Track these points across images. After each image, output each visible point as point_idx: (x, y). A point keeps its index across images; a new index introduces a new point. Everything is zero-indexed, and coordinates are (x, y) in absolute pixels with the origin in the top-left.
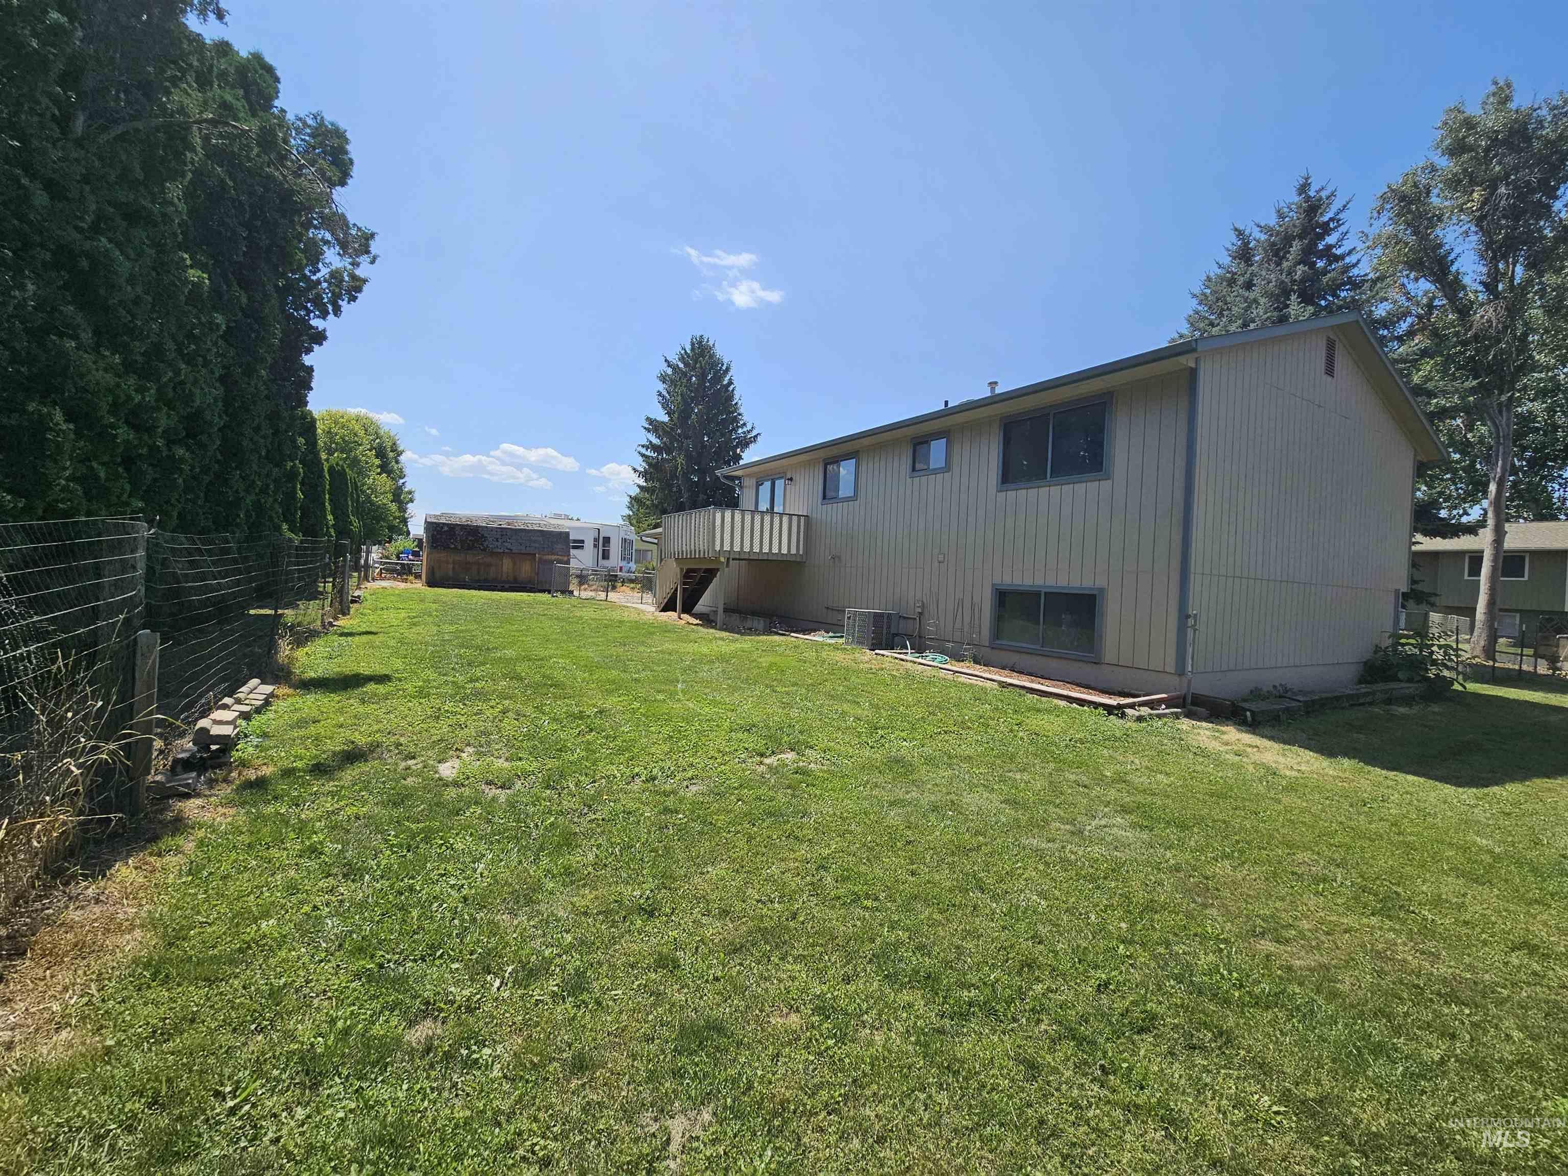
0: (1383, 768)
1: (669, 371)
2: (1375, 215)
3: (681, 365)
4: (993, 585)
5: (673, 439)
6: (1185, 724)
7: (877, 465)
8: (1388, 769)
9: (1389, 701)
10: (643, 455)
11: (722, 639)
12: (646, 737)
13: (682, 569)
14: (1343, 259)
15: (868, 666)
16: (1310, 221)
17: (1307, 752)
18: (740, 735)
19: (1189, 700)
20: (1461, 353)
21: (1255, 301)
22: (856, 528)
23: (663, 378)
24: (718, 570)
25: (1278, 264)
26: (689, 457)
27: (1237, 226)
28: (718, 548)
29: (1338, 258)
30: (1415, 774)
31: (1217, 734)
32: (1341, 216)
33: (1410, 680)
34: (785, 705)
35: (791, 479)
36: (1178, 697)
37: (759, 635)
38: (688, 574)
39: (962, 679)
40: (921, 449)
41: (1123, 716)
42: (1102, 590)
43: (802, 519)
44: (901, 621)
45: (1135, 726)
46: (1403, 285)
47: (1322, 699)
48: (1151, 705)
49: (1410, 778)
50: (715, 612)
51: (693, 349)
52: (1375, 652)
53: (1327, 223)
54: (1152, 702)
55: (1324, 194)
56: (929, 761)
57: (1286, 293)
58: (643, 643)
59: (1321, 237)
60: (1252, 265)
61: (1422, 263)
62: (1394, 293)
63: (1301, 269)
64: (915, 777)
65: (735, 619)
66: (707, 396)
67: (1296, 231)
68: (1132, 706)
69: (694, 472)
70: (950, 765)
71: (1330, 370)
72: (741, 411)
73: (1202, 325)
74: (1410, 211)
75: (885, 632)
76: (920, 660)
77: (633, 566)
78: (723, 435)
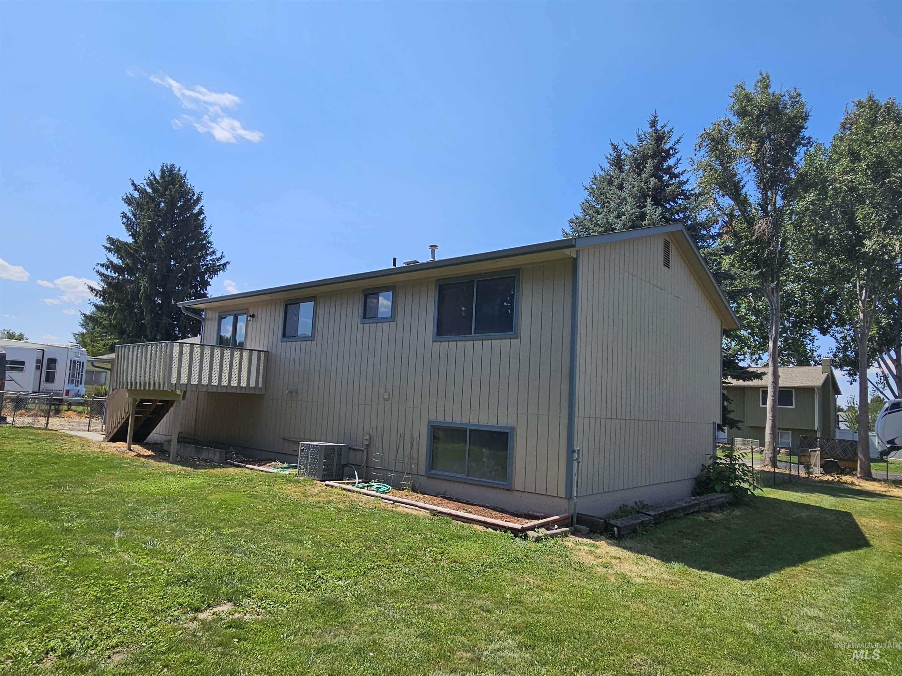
0: (699, 569)
1: (136, 194)
2: (698, 148)
3: (149, 190)
4: (429, 422)
5: (136, 261)
6: (571, 541)
7: (333, 310)
8: (703, 569)
9: (710, 509)
10: (102, 275)
11: (173, 474)
12: (69, 601)
13: (135, 400)
14: (679, 177)
15: (316, 499)
16: (658, 147)
17: (652, 559)
18: (176, 589)
19: (575, 519)
20: (750, 250)
21: (625, 199)
22: (312, 366)
23: (129, 201)
24: (174, 401)
25: (639, 175)
26: (152, 280)
27: (613, 143)
28: (174, 381)
29: (677, 176)
30: (718, 572)
31: (593, 549)
32: (676, 147)
33: (722, 491)
34: (230, 550)
35: (253, 316)
36: (567, 518)
37: (213, 467)
38: (140, 405)
39: (401, 509)
40: (371, 301)
41: (526, 537)
42: (512, 429)
43: (262, 354)
44: (351, 451)
45: (533, 546)
46: (715, 198)
47: (665, 512)
48: (547, 526)
49: (715, 575)
50: (169, 442)
51: (163, 176)
52: (702, 470)
53: (668, 150)
54: (547, 523)
55: (666, 129)
56: (360, 599)
57: (645, 196)
58: (81, 484)
59: (665, 159)
60: (623, 172)
61: (725, 186)
62: (710, 204)
63: (653, 180)
64: (344, 618)
65: (190, 450)
66: (175, 222)
67: (650, 153)
68: (532, 528)
69: (158, 294)
70: (377, 602)
71: (667, 264)
72: (211, 239)
73: (591, 212)
74: (717, 149)
75: (335, 463)
76: (365, 491)
77: (82, 389)
78: (191, 261)
